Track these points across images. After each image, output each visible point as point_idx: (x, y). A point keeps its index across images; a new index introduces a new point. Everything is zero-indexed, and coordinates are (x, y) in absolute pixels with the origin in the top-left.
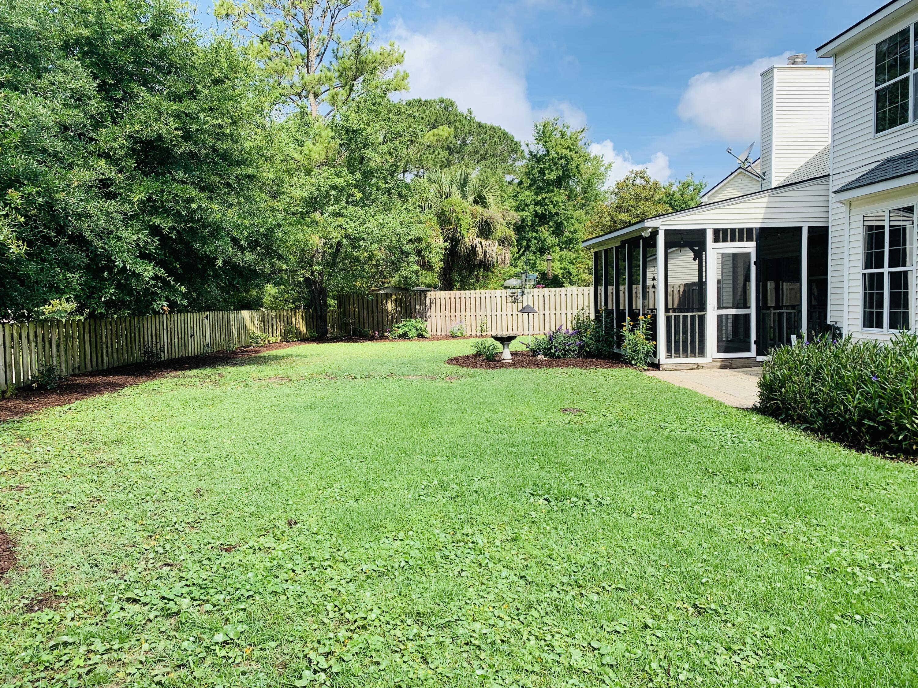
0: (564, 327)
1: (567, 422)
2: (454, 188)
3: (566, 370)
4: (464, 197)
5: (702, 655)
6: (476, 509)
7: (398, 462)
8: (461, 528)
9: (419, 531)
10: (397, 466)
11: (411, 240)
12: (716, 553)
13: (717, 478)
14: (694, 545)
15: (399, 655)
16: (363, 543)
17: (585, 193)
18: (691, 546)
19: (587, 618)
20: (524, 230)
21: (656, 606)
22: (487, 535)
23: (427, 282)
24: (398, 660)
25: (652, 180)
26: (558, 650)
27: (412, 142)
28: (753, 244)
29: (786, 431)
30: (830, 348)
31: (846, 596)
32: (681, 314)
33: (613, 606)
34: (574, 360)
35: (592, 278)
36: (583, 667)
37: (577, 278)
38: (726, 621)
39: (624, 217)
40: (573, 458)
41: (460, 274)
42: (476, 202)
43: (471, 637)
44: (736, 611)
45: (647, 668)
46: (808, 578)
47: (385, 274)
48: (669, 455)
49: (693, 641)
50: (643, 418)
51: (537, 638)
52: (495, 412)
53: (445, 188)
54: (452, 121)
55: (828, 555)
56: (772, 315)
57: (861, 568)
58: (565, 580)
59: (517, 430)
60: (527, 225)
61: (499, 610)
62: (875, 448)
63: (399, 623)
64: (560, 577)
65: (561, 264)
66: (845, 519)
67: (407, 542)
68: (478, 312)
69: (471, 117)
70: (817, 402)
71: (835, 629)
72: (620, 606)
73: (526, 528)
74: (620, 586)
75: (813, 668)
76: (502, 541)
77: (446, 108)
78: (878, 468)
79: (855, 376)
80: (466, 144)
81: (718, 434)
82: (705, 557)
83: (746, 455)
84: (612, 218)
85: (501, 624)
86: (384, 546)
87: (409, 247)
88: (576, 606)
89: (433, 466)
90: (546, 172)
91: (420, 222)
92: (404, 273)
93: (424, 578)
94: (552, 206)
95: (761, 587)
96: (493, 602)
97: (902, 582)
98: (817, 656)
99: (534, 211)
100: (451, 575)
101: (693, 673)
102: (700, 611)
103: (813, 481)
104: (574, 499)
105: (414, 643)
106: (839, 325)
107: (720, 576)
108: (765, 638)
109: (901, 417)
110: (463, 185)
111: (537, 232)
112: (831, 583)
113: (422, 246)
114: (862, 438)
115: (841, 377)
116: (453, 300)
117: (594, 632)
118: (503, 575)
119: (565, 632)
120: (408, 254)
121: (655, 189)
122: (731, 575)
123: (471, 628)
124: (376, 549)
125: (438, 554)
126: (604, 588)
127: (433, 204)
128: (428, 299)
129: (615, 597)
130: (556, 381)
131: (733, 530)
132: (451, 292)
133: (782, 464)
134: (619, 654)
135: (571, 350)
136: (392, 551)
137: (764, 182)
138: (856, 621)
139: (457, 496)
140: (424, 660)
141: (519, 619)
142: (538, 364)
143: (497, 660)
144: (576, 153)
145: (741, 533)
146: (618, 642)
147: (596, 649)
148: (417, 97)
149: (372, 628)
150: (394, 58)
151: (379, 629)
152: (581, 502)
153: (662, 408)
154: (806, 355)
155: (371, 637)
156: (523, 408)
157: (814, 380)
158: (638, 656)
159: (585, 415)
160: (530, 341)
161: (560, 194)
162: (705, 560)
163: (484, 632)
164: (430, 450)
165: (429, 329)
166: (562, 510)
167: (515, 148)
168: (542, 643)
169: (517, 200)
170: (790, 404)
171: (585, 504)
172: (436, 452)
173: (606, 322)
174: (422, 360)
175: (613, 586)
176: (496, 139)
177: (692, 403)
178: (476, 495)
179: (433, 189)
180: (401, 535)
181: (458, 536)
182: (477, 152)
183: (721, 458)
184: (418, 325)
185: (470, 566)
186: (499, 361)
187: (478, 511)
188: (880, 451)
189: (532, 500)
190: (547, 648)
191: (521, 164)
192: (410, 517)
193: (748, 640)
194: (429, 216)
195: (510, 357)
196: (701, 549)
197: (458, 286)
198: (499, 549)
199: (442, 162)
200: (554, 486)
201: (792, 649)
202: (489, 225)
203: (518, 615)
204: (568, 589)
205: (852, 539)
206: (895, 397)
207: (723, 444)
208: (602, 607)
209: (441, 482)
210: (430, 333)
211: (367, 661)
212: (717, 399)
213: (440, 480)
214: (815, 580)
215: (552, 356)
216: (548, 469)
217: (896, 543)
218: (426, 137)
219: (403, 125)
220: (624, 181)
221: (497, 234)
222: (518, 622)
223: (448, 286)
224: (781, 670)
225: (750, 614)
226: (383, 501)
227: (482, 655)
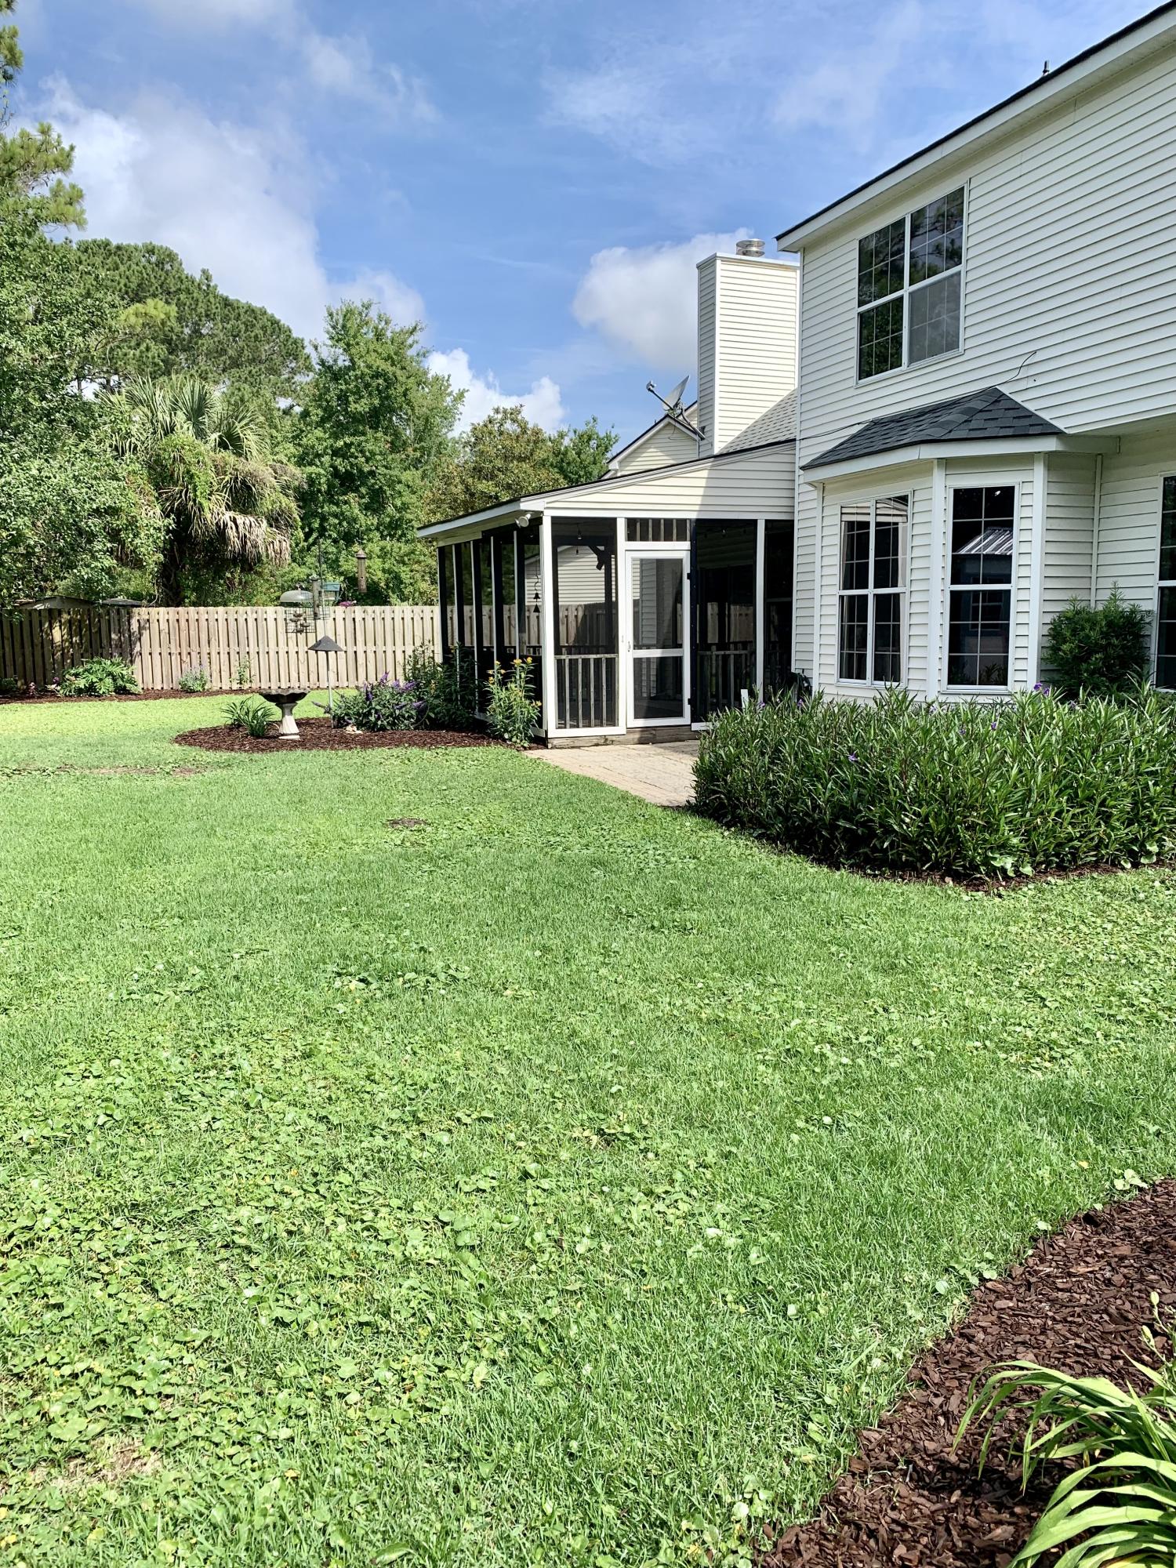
0: (391, 676)
1: (399, 842)
2: (181, 417)
3: (396, 751)
4: (200, 434)
5: (610, 1210)
6: (237, 1008)
7: (84, 933)
8: (209, 1045)
9: (132, 1058)
10: (83, 942)
11: (97, 511)
12: (632, 1043)
13: (633, 921)
14: (600, 1034)
15: (101, 1284)
16: (20, 1090)
17: (421, 440)
18: (596, 1036)
19: (432, 1175)
20: (314, 499)
21: (542, 1141)
22: (258, 1052)
23: (131, 589)
24: (98, 1294)
25: (530, 426)
26: (385, 1235)
27: (94, 325)
28: (686, 545)
29: (733, 841)
30: (793, 713)
31: (812, 1090)
32: (580, 657)
33: (474, 1149)
34: (409, 734)
35: (436, 590)
36: (426, 1257)
37: (411, 589)
38: (645, 1151)
39: (485, 486)
40: (408, 905)
41: (196, 576)
42: (222, 445)
43: (234, 1233)
44: (661, 1133)
45: (528, 1243)
46: (761, 1068)
47: (45, 572)
48: (562, 889)
49: (598, 1189)
50: (522, 829)
51: (349, 1220)
52: (271, 831)
53: (163, 417)
54: (173, 289)
55: (789, 1029)
56: (714, 657)
57: (832, 1044)
58: (395, 1114)
59: (311, 862)
60: (319, 491)
61: (283, 1181)
62: (853, 861)
63: (97, 1227)
64: (387, 1110)
65: (384, 563)
66: (812, 971)
67: (110, 1079)
68: (234, 648)
69: (208, 286)
70: (775, 794)
71: (796, 1142)
72: (485, 1147)
73: (328, 1034)
74: (485, 1114)
75: (766, 1204)
76: (285, 1061)
77: (160, 264)
78: (857, 892)
79: (827, 754)
80: (201, 336)
81: (635, 851)
82: (615, 1051)
83: (675, 882)
84: (467, 488)
85: (286, 1203)
86: (65, 1091)
87: (94, 524)
88: (413, 1156)
89: (153, 937)
90: (350, 399)
91: (115, 478)
92: (85, 573)
93: (143, 1140)
94: (363, 460)
95: (696, 1090)
96: (272, 1167)
97: (886, 1060)
98: (773, 1187)
99: (331, 466)
100: (194, 1129)
101: (597, 1240)
102: (608, 1139)
103: (769, 918)
104: (410, 975)
105: (128, 1259)
106: (807, 674)
107: (637, 1080)
108: (701, 1169)
109: (886, 815)
110: (197, 411)
111: (337, 504)
112: (792, 1072)
113: (118, 523)
114: (836, 846)
115: (808, 757)
116: (183, 623)
117: (444, 1196)
118: (289, 1118)
119: (395, 1203)
120: (91, 537)
121: (535, 442)
122: (653, 1075)
123: (233, 1218)
124: (47, 1099)
125: (168, 1096)
126: (459, 1120)
127: (139, 444)
128: (134, 622)
129: (478, 1133)
130: (377, 773)
131: (656, 1003)
132: (180, 609)
133: (727, 892)
134: (483, 1226)
135: (403, 716)
136: (79, 1099)
137: (702, 443)
138: (825, 1126)
139: (202, 989)
140: (150, 1287)
141: (317, 1192)
142: (347, 742)
143: (282, 1265)
144: (403, 368)
145: (668, 1008)
146: (483, 1207)
147: (446, 1224)
148: (100, 237)
149: (46, 1244)
150: (51, 158)
151: (60, 1243)
152: (422, 979)
153: (552, 811)
154: (761, 724)
155: (45, 1260)
156: (320, 822)
157: (772, 762)
158: (513, 1226)
159: (429, 829)
160: (332, 700)
161: (376, 439)
162: (616, 1057)
163: (257, 1221)
164: (147, 908)
165: (138, 677)
166: (390, 996)
167: (293, 349)
168: (358, 1226)
169: (299, 445)
170: (738, 800)
171: (428, 982)
172: (159, 910)
173: (461, 668)
174: (126, 737)
175: (474, 1116)
176: (258, 331)
177: (597, 800)
178: (237, 984)
179: (138, 415)
180: (97, 1067)
181: (205, 1060)
182: (223, 352)
183: (639, 890)
184: (116, 670)
185: (228, 1110)
186: (275, 737)
187: (240, 1012)
188: (858, 867)
189: (338, 984)
190: (366, 1233)
191: (303, 379)
192: (111, 1034)
193: (678, 1176)
194: (132, 466)
195: (296, 730)
196: (610, 1039)
197: (193, 598)
198: (280, 1074)
199: (155, 364)
200: (376, 957)
201: (739, 1180)
202: (249, 488)
203: (315, 1184)
204: (400, 1130)
205: (821, 1002)
206: (879, 785)
207: (642, 865)
208: (457, 1152)
209: (170, 965)
210: (141, 686)
211: (37, 1305)
212: (634, 793)
213: (168, 962)
214: (770, 1071)
215: (372, 728)
216: (365, 927)
217: (878, 1003)
218: (123, 317)
219: (74, 290)
220: (486, 426)
221: (266, 505)
222: (317, 1196)
223: (173, 597)
224: (724, 1215)
225: (681, 1134)
226: (58, 1008)
227: (255, 1262)
